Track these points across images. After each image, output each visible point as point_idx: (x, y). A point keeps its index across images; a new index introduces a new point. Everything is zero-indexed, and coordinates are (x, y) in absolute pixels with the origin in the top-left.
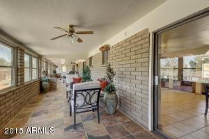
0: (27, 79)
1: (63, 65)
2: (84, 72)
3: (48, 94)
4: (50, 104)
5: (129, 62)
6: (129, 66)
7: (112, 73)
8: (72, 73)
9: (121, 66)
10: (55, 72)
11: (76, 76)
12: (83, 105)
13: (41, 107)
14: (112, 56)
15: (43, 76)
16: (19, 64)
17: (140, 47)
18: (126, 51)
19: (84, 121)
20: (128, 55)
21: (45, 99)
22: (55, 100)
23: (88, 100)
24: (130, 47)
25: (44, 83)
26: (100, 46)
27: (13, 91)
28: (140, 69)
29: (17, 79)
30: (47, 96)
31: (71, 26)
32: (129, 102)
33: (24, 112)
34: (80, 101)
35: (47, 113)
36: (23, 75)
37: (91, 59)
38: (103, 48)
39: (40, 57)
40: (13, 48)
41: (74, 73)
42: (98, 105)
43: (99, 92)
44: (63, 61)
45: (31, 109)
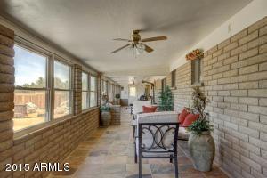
0: (84, 106)
1: (131, 85)
2: (162, 97)
3: (109, 129)
4: (111, 143)
5: (236, 79)
6: (235, 86)
7: (203, 100)
8: (144, 98)
9: (221, 87)
10: (118, 96)
11: (148, 104)
12: (152, 147)
13: (100, 145)
14: (207, 68)
15: (102, 102)
16: (76, 86)
17: (255, 51)
18: (230, 60)
19: (155, 172)
20: (233, 66)
21: (105, 135)
22: (118, 138)
23: (159, 140)
24: (236, 51)
25: (103, 113)
26: (187, 52)
27: (71, 120)
28: (256, 93)
29: (75, 106)
30: (108, 132)
31: (136, 33)
32: (237, 154)
33: (81, 149)
34: (147, 140)
35: (106, 154)
36: (80, 100)
37: (173, 73)
38: (191, 55)
39: (99, 75)
40: (71, 66)
41: (146, 99)
42: (175, 151)
43: (177, 130)
44: (131, 80)
45: (88, 146)
